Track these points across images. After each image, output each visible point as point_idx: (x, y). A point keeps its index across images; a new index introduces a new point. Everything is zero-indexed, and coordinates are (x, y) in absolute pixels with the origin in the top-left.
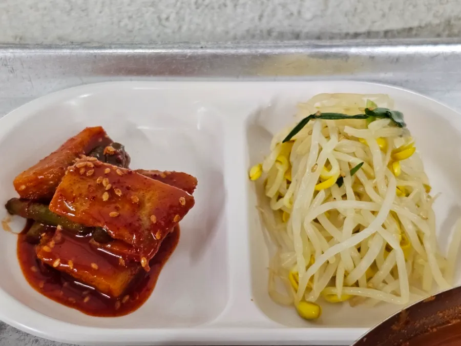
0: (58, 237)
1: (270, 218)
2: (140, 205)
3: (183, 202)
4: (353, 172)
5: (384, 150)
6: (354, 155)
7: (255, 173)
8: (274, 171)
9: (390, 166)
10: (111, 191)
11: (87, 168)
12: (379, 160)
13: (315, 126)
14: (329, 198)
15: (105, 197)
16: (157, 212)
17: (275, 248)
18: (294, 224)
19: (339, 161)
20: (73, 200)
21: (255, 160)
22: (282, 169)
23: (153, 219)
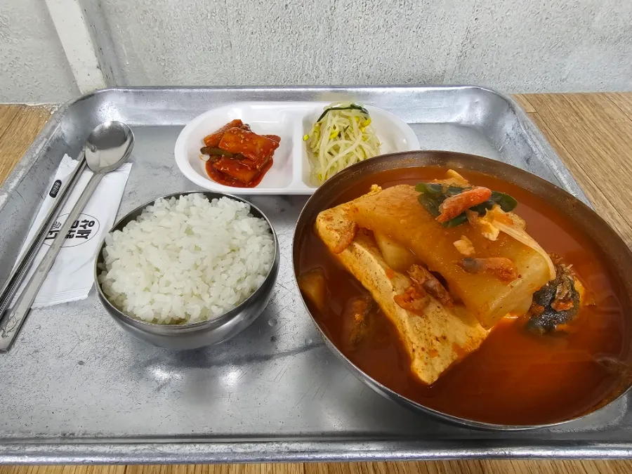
0: (222, 159)
1: (312, 155)
2: (256, 145)
3: (274, 144)
4: (345, 130)
5: (358, 122)
6: (345, 123)
7: (306, 137)
8: (314, 136)
9: (360, 128)
10: (244, 139)
11: (234, 131)
12: (355, 125)
13: (330, 113)
14: (335, 139)
15: (242, 141)
16: (263, 147)
17: (313, 167)
18: (321, 154)
19: (339, 126)
20: (228, 143)
21: (305, 132)
22: (317, 135)
23: (262, 150)
